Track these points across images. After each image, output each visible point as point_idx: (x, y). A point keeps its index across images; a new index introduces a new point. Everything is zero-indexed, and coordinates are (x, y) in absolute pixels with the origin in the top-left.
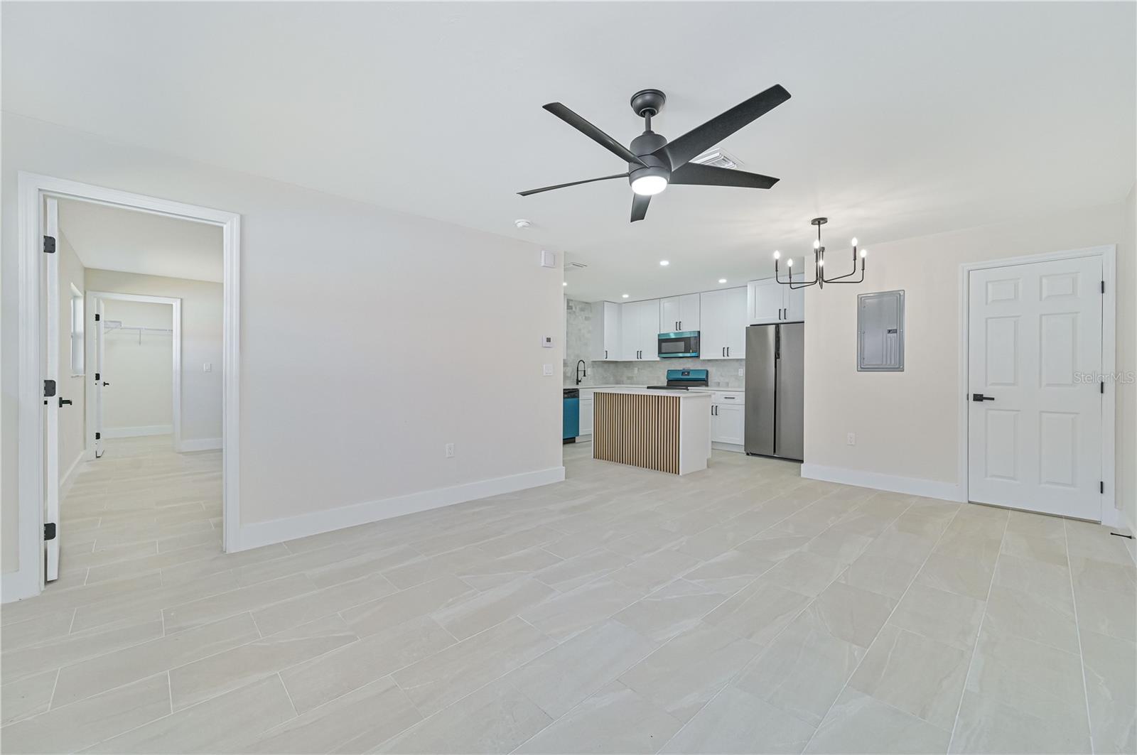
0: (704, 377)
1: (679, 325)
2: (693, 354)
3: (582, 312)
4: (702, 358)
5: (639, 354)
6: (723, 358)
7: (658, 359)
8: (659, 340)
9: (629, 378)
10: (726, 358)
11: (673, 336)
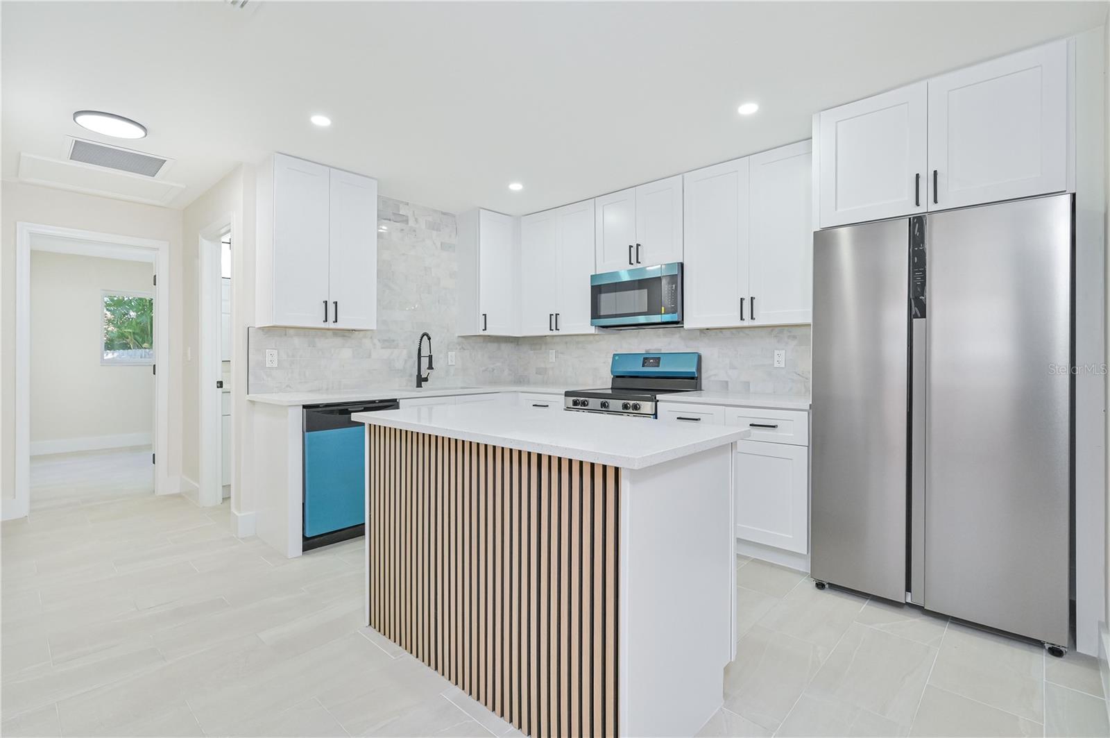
0: (694, 370)
1: (634, 252)
2: (667, 318)
3: (435, 233)
4: (687, 324)
5: (554, 319)
6: (739, 323)
7: (592, 330)
8: (592, 287)
9: (541, 371)
10: (748, 322)
11: (625, 278)
